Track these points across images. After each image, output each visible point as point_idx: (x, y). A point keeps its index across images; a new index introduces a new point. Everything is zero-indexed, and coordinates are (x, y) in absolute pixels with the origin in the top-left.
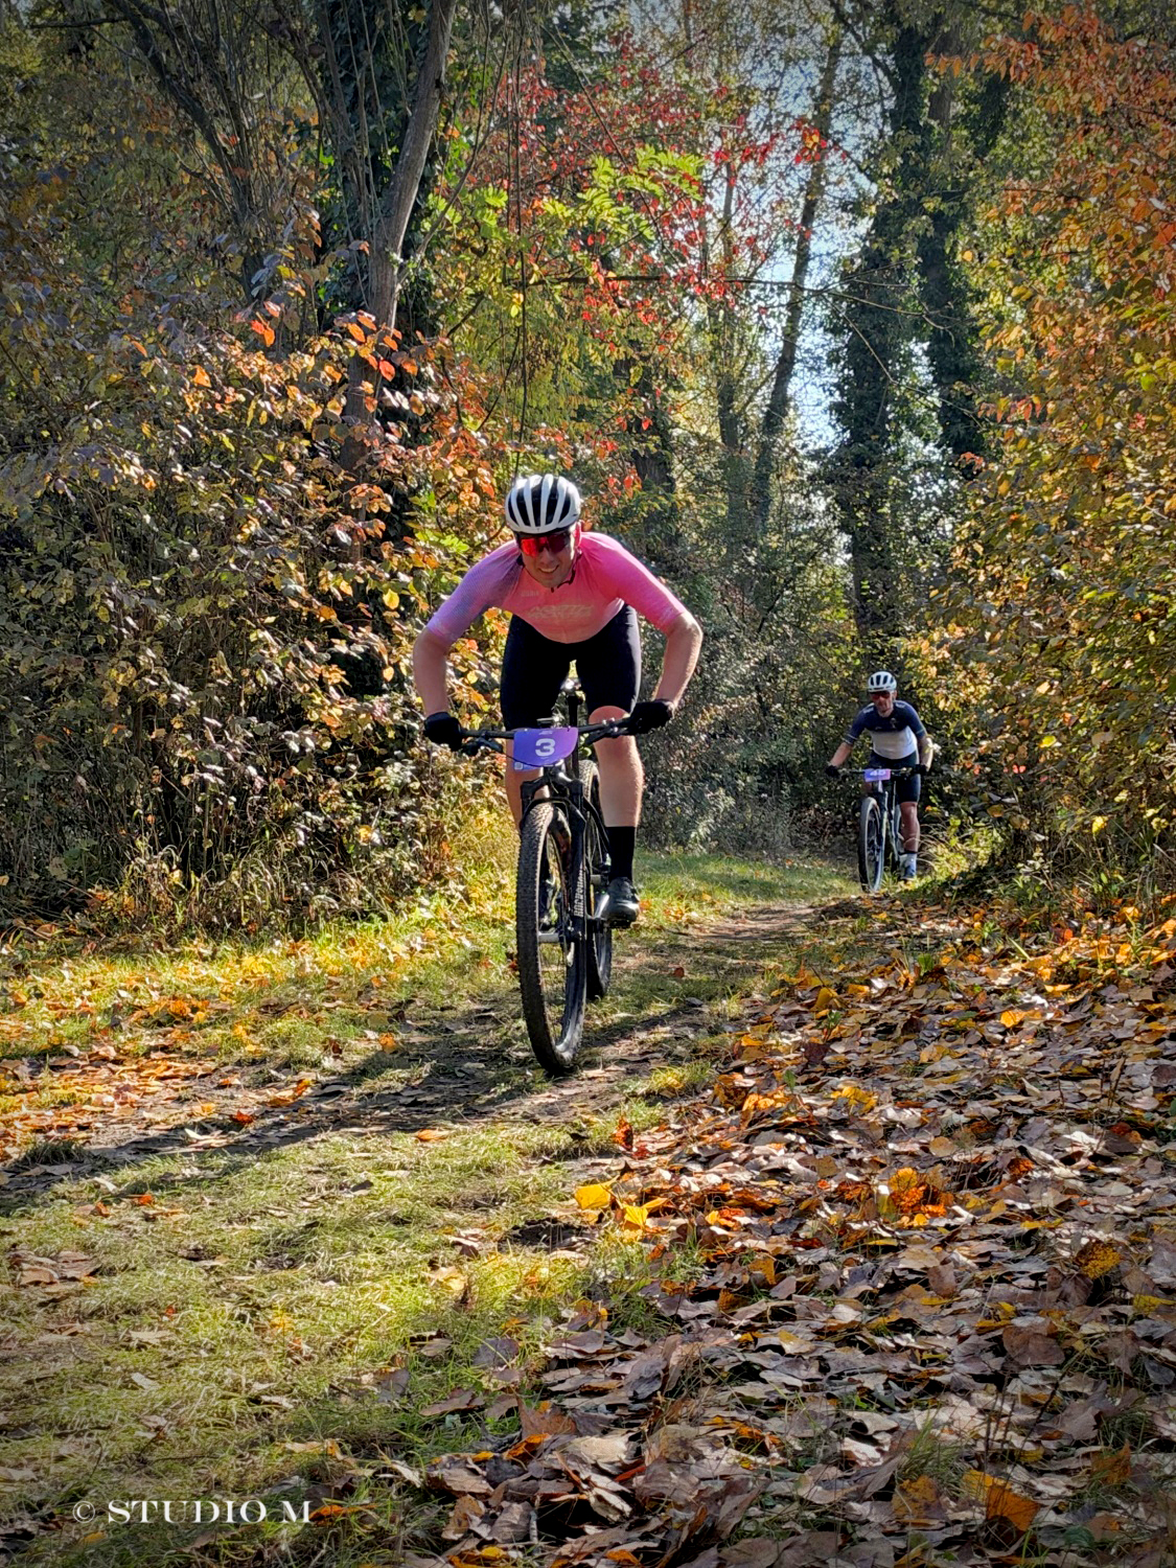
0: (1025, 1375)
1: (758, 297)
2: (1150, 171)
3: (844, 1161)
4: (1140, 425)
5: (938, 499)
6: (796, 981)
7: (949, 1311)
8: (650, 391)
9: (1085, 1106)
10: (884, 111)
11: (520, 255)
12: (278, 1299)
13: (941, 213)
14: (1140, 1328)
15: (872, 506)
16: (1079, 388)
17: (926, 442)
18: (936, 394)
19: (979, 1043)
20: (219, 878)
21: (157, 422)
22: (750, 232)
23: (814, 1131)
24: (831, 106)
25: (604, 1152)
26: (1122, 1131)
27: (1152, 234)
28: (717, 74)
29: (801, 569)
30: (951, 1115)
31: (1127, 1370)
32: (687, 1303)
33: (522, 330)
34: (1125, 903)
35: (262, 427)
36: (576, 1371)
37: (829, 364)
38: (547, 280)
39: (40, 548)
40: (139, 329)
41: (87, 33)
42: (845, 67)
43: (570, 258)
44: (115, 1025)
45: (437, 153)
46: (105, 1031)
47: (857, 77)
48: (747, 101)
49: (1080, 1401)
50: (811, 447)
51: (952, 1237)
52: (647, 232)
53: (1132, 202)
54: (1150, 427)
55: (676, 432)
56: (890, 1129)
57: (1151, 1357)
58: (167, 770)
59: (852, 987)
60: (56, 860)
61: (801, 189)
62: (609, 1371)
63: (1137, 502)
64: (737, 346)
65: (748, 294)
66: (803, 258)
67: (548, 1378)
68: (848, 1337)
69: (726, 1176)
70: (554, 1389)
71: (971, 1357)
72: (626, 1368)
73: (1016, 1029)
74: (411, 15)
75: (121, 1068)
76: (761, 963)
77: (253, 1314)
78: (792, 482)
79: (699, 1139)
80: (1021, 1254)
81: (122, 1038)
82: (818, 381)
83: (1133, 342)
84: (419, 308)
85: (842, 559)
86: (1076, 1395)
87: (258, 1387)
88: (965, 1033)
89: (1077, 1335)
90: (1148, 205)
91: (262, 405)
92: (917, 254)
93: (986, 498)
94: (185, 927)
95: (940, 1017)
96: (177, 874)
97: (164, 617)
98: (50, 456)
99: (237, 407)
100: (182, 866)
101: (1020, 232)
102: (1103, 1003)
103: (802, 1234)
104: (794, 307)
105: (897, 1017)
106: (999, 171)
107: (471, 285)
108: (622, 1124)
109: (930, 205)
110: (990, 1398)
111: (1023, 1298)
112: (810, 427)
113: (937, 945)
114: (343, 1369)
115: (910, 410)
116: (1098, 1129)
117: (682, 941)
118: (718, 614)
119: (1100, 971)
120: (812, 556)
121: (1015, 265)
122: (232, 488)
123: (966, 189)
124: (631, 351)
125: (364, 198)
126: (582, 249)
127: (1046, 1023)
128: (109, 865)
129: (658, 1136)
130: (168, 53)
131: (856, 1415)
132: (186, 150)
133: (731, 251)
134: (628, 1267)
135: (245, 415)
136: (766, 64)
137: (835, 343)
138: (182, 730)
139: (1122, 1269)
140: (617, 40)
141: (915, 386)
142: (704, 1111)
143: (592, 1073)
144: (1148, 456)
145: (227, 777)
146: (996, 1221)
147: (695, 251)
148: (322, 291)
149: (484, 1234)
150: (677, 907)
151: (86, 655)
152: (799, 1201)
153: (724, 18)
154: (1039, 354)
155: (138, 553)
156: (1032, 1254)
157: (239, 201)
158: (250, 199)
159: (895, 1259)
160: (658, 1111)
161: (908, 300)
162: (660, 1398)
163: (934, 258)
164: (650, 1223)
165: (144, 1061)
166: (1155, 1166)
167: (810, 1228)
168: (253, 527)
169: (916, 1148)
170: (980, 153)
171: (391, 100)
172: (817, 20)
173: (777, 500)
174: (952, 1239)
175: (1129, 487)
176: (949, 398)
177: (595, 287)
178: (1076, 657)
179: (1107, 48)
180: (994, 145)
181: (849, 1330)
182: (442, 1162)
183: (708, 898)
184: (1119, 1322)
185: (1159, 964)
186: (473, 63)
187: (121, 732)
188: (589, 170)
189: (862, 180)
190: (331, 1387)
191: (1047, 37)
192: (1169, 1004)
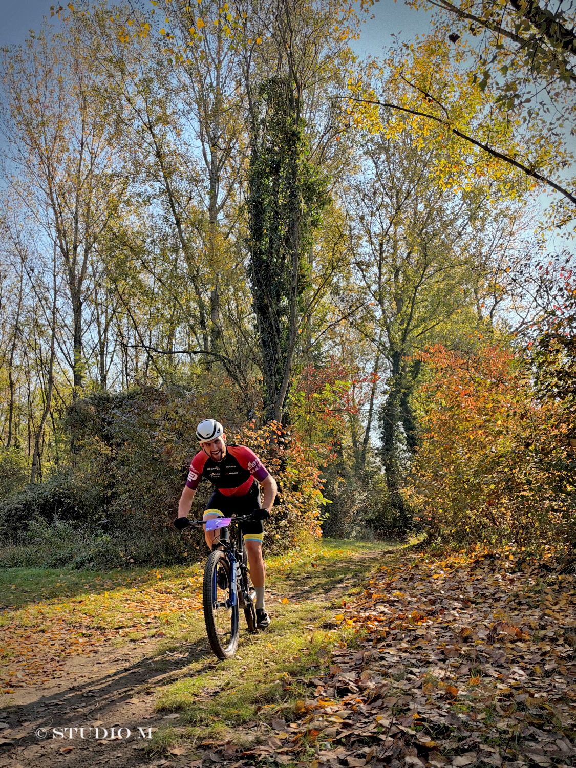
0: (450, 660)
1: (362, 414)
3: (399, 610)
5: (406, 458)
6: (381, 568)
7: (430, 644)
8: (338, 436)
9: (457, 596)
10: (390, 370)
11: (309, 406)
13: (405, 393)
14: (477, 648)
15: (390, 460)
16: (443, 430)
18: (405, 434)
19: (428, 582)
22: (359, 399)
23: (391, 603)
24: (378, 370)
25: (339, 608)
27: (459, 394)
28: (351, 365)
30: (424, 599)
31: (475, 658)
32: (365, 642)
33: (309, 423)
34: (461, 549)
36: (340, 658)
37: (379, 428)
38: (315, 412)
41: (211, 364)
42: (381, 361)
43: (320, 406)
45: (290, 384)
47: (384, 363)
50: (375, 447)
52: (338, 400)
55: (343, 445)
56: (409, 602)
57: (480, 655)
59: (395, 570)
61: (371, 389)
62: (348, 658)
64: (357, 425)
65: (359, 414)
66: (372, 404)
67: (334, 659)
68: (406, 651)
69: (370, 613)
70: (336, 662)
71: (436, 655)
72: (352, 657)
73: (437, 579)
74: (284, 355)
76: (373, 564)
78: (371, 455)
79: (362, 605)
80: (446, 631)
82: (376, 432)
84: (286, 419)
85: (384, 472)
86: (463, 664)
87: (266, 660)
88: (424, 580)
89: (462, 650)
92: (399, 402)
93: (420, 457)
95: (418, 576)
102: (458, 573)
104: (370, 415)
106: (418, 383)
107: (298, 413)
108: (343, 601)
109: (403, 391)
110: (442, 665)
111: (448, 641)
112: (375, 443)
114: (286, 656)
115: (399, 438)
116: (460, 602)
117: (352, 560)
119: (457, 565)
120: (376, 472)
123: (411, 387)
124: (334, 427)
125: (274, 395)
126: (323, 404)
127: (444, 577)
129: (352, 604)
130: (230, 367)
131: (411, 669)
132: (234, 387)
134: (350, 634)
136: (362, 362)
137: (381, 423)
139: (471, 634)
140: (328, 358)
141: (400, 432)
142: (363, 598)
143: (334, 590)
144: (461, 445)
146: (438, 623)
148: (264, 416)
149: (314, 626)
150: (349, 552)
152: (389, 619)
153: (352, 353)
156: (448, 631)
157: (246, 398)
158: (248, 397)
159: (415, 632)
160: (351, 598)
161: (398, 413)
163: (404, 403)
164: (354, 624)
166: (475, 610)
167: (392, 626)
169: (416, 607)
170: (414, 379)
171: (279, 374)
172: (374, 351)
173: (367, 459)
174: (428, 628)
176: (408, 435)
177: (326, 413)
179: (445, 353)
180: (417, 377)
181: (406, 649)
183: (356, 550)
184: (472, 647)
185: (471, 563)
186: (298, 364)
188: (324, 387)
189: (386, 386)
192: (474, 572)
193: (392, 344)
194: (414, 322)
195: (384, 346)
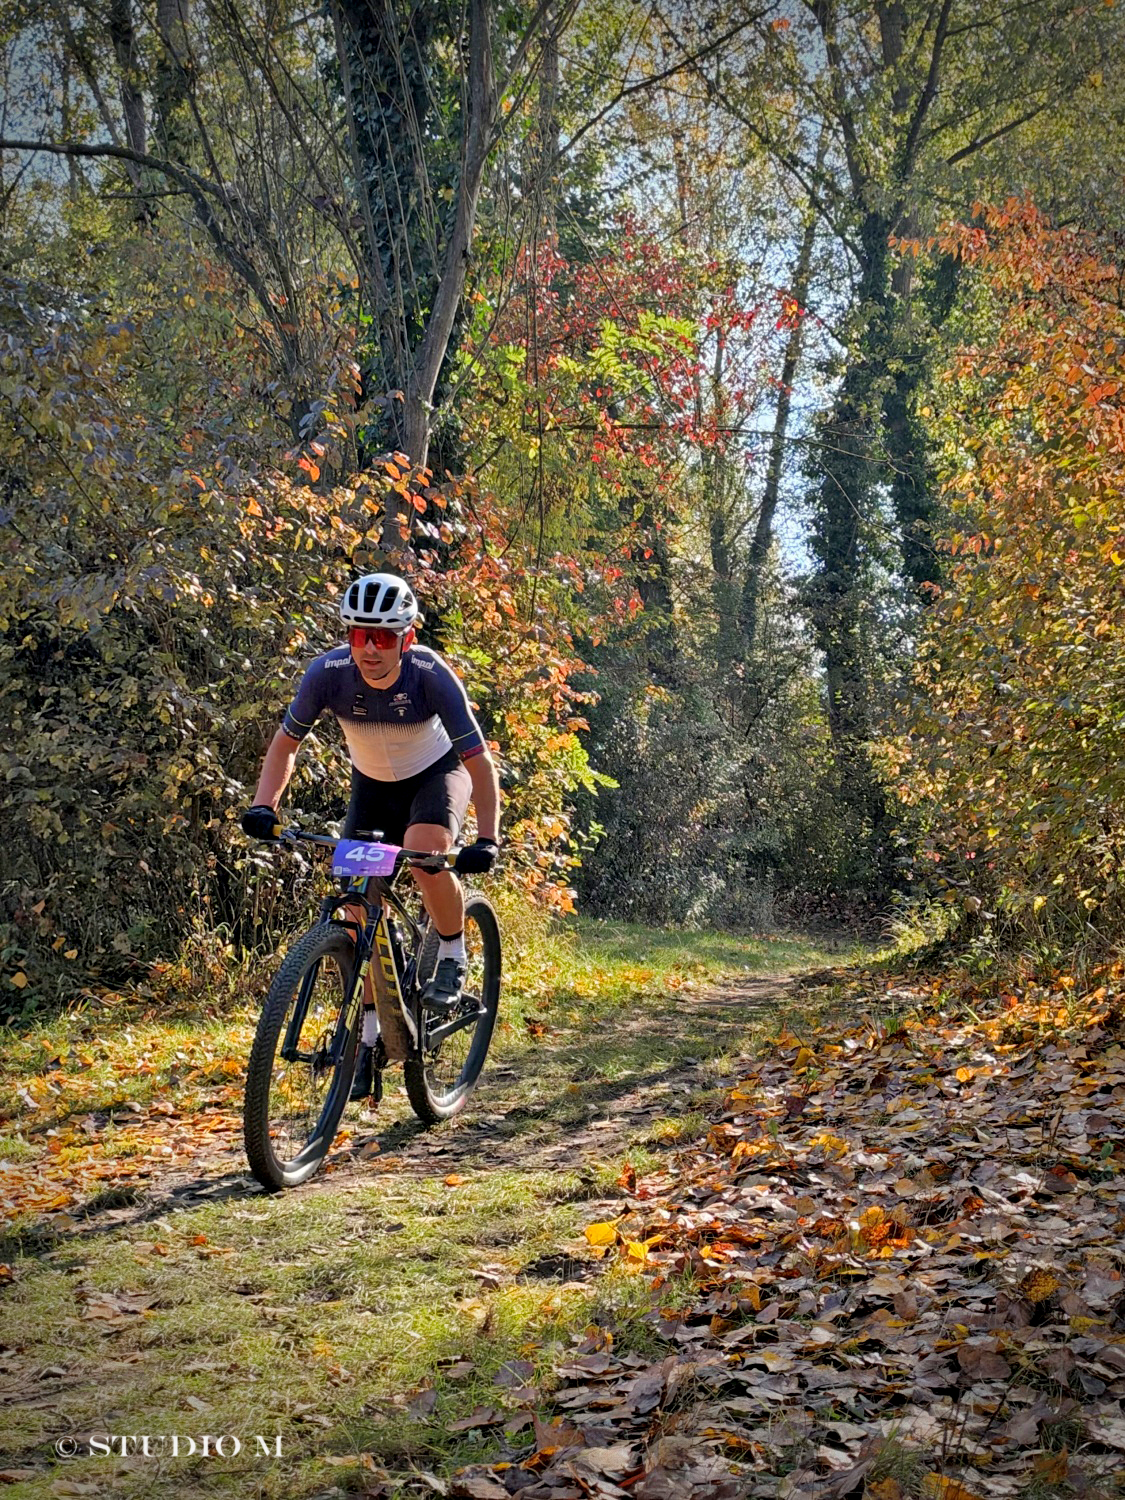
0: (977, 1388)
1: (745, 444)
2: (1081, 341)
3: (820, 1200)
4: (1073, 559)
5: (901, 621)
6: (778, 1042)
7: (912, 1332)
8: (652, 525)
9: (1029, 1150)
10: (854, 284)
11: (537, 405)
12: (318, 1328)
13: (902, 374)
14: (1076, 1346)
15: (844, 627)
16: (1022, 527)
17: (891, 571)
18: (899, 530)
19: (937, 1096)
20: (268, 952)
21: (214, 547)
22: (738, 387)
23: (796, 1175)
24: (808, 280)
25: (610, 1194)
26: (1061, 1172)
27: (1083, 395)
28: (708, 250)
29: (782, 681)
30: (913, 1160)
31: (1064, 1382)
32: (683, 1327)
33: (539, 470)
34: (1062, 974)
35: (308, 553)
36: (584, 1390)
37: (807, 502)
38: (561, 427)
39: (108, 658)
40: (197, 464)
41: (151, 204)
42: (819, 246)
43: (581, 408)
44: (173, 1084)
45: (464, 314)
46: (164, 1090)
47: (830, 254)
48: (734, 273)
49: (1025, 1410)
50: (791, 575)
51: (914, 1267)
52: (648, 387)
53: (1066, 367)
54: (1082, 562)
55: (674, 561)
56: (861, 1172)
57: (1085, 1371)
58: (221, 856)
59: (827, 1048)
60: (122, 936)
61: (782, 350)
62: (614, 1389)
63: (1072, 626)
64: (727, 486)
65: (736, 441)
66: (784, 410)
67: (560, 1396)
68: (824, 1356)
69: (718, 1215)
70: (565, 1406)
71: (931, 1372)
72: (628, 1386)
73: (969, 1084)
74: (441, 194)
75: (178, 1122)
76: (748, 1026)
77: (297, 1342)
78: (775, 605)
79: (694, 1182)
80: (973, 1282)
81: (179, 1095)
82: (798, 517)
83: (1068, 487)
84: (448, 449)
85: (819, 672)
86: (1021, 1405)
87: (301, 1408)
88: (925, 1087)
89: (1021, 1352)
90: (1080, 370)
91: (308, 532)
92: (881, 410)
93: (943, 622)
94: (237, 996)
95: (903, 1073)
96: (230, 948)
97: (221, 720)
98: (117, 576)
99: (287, 535)
100: (235, 941)
101: (970, 392)
102: (1044, 1061)
103: (784, 1266)
104: (776, 453)
105: (867, 1074)
106: (952, 338)
107: (494, 430)
108: (626, 1170)
109: (893, 366)
110: (947, 1409)
111: (975, 1320)
112: (790, 557)
113: (901, 1010)
114: (378, 1391)
115: (876, 544)
116: (1040, 1171)
117: (679, 1006)
118: (711, 719)
119: (1041, 1033)
120: (793, 670)
121: (967, 420)
122: (281, 606)
123: (924, 353)
124: (634, 491)
125: (399, 352)
126: (592, 399)
127: (995, 1078)
128: (168, 941)
129: (658, 1180)
130: (224, 222)
131: (831, 1425)
132: (242, 307)
133: (721, 406)
134: (631, 1296)
135: (293, 542)
136: (751, 241)
137: (814, 484)
138: (234, 820)
139: (1061, 1294)
140: (622, 219)
141: (880, 523)
142: (698, 1158)
143: (600, 1124)
144: (1081, 586)
145: (276, 861)
146: (952, 1252)
147: (690, 403)
148: (362, 433)
149: (504, 1268)
150: (675, 976)
151: (149, 753)
152: (781, 1237)
153: (714, 201)
154: (987, 497)
155: (197, 663)
156: (983, 1281)
157: (289, 353)
158: (298, 351)
159: (865, 1286)
160: (657, 1157)
161: (875, 448)
162: (659, 1413)
163: (897, 413)
164: (651, 1257)
165: (199, 1116)
166: (1089, 1203)
167: (790, 1260)
168: (300, 641)
169: (882, 1188)
170: (936, 322)
171: (424, 267)
172: (796, 205)
173: (762, 620)
174: (914, 1268)
175: (1065, 615)
176: (910, 535)
177: (603, 433)
178: (1019, 760)
179: (1044, 235)
180: (948, 315)
181: (825, 1350)
182: (465, 1203)
183: (702, 968)
184: (1058, 1341)
185: (1092, 1027)
186: (496, 237)
187: (179, 822)
188: (598, 331)
189: (834, 344)
190: (367, 1406)
191: (993, 224)
192: (1100, 1061)
193: (859, 180)
194: (943, 104)
195: (830, 186)
